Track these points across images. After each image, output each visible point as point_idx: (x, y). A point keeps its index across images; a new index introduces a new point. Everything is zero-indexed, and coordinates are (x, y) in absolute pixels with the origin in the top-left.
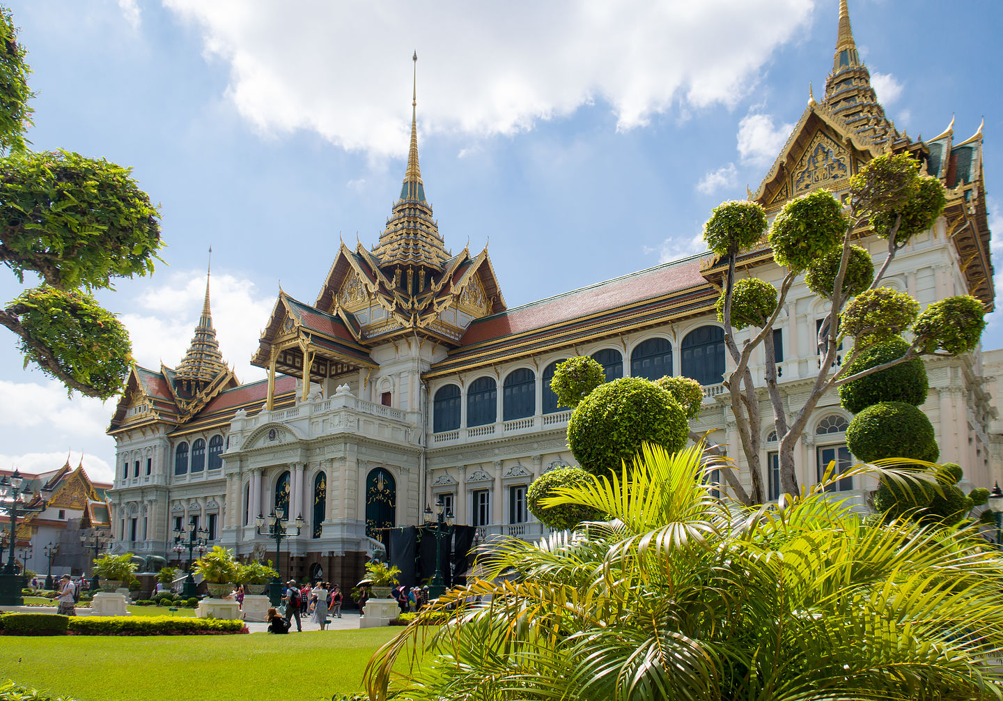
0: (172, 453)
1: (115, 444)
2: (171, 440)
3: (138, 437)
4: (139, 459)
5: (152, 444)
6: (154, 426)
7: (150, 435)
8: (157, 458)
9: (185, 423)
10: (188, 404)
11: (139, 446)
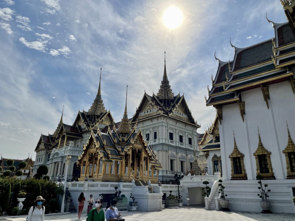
0: (47, 156)
1: (36, 153)
2: (47, 153)
3: (41, 152)
4: (40, 157)
5: (43, 154)
6: (43, 150)
7: (43, 152)
8: (44, 157)
9: (51, 148)
10: (53, 143)
11: (41, 154)
